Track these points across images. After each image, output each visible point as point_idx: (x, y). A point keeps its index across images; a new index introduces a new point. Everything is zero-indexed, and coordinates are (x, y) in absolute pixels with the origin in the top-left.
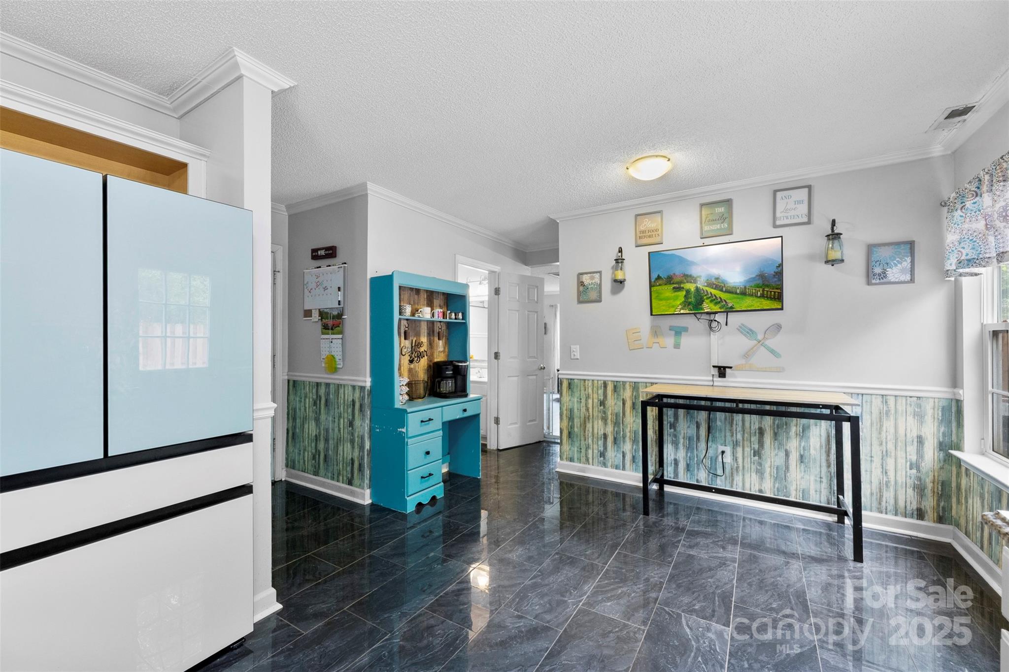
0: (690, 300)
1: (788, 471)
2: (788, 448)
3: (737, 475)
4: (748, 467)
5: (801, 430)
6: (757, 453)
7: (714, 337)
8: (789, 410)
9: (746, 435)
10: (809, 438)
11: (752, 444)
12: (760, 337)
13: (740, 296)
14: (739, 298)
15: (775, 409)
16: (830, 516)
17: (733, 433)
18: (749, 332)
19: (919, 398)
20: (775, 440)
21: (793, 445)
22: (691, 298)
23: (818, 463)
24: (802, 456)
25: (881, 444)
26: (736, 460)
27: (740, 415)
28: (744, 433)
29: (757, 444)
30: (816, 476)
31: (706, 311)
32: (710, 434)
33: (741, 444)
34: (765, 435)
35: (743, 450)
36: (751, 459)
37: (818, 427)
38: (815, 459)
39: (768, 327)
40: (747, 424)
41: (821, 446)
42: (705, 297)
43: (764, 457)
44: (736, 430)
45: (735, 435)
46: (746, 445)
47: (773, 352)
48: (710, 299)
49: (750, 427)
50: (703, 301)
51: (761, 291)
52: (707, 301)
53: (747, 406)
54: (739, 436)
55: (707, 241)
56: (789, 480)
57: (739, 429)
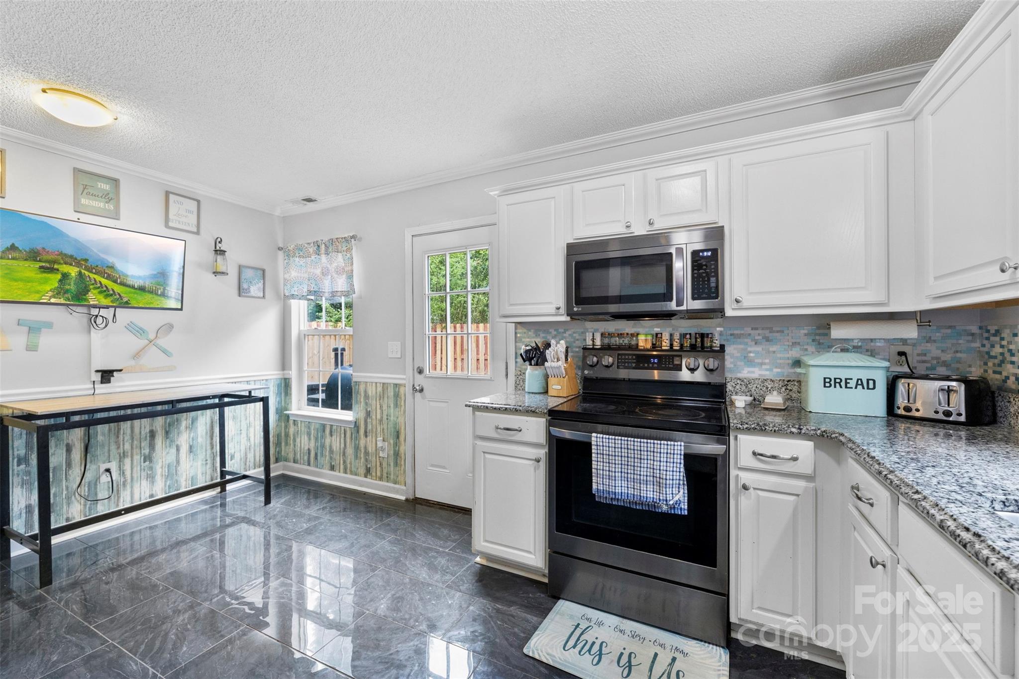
0: (67, 287)
1: (178, 465)
2: (179, 443)
3: (124, 490)
4: (137, 477)
5: (191, 422)
6: (148, 458)
7: (96, 335)
8: (179, 407)
9: (135, 442)
10: (197, 428)
11: (142, 449)
12: (152, 336)
13: (138, 291)
14: (137, 294)
15: (167, 408)
16: (214, 491)
17: (119, 444)
18: (137, 331)
19: (266, 380)
20: (167, 438)
21: (183, 440)
22: (69, 285)
23: (204, 448)
24: (191, 447)
25: (246, 419)
26: (123, 473)
27: (129, 423)
28: (133, 441)
29: (148, 448)
30: (202, 461)
31: (91, 303)
32: (88, 454)
33: (129, 454)
34: (157, 437)
35: (132, 460)
36: (141, 466)
37: (204, 416)
38: (202, 446)
39: (162, 325)
40: (137, 430)
41: (207, 433)
42: (91, 287)
43: (155, 460)
44: (123, 440)
45: (122, 446)
46: (135, 452)
47: (165, 352)
48: (99, 290)
49: (140, 433)
50: (88, 291)
51: (162, 290)
52: (96, 291)
53: (136, 411)
54: (127, 446)
55: (84, 218)
56: (179, 473)
57: (127, 437)
